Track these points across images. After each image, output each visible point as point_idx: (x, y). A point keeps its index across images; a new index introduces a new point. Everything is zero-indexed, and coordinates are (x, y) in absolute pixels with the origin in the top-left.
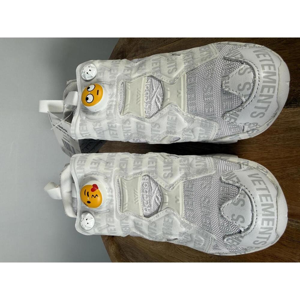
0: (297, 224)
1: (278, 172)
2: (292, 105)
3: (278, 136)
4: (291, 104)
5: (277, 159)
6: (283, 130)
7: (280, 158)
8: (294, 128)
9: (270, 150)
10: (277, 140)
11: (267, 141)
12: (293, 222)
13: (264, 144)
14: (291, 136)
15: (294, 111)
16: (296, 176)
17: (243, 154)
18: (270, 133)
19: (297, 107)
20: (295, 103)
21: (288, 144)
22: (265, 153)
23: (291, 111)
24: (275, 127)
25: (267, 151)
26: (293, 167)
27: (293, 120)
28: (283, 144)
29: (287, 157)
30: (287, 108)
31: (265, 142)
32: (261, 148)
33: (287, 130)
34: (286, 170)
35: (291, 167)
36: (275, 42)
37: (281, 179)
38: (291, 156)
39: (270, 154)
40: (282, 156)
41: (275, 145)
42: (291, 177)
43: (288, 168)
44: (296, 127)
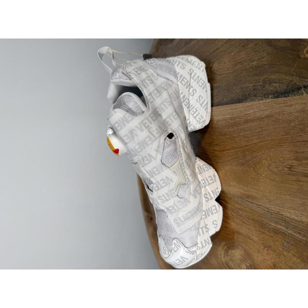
0: (251, 204)
1: (241, 159)
2: (248, 99)
3: (240, 127)
5: (240, 147)
6: (244, 122)
7: (242, 147)
9: (236, 140)
11: (235, 133)
14: (248, 127)
16: (251, 162)
19: (250, 102)
21: (246, 135)
22: (234, 143)
23: (247, 105)
24: (239, 119)
27: (248, 113)
28: (243, 134)
29: (245, 146)
31: (233, 133)
32: (231, 139)
33: (245, 122)
36: (237, 45)
37: (243, 165)
38: (248, 145)
39: (236, 143)
40: (243, 145)
41: (239, 135)
42: (248, 163)
43: (246, 156)
44: (250, 119)
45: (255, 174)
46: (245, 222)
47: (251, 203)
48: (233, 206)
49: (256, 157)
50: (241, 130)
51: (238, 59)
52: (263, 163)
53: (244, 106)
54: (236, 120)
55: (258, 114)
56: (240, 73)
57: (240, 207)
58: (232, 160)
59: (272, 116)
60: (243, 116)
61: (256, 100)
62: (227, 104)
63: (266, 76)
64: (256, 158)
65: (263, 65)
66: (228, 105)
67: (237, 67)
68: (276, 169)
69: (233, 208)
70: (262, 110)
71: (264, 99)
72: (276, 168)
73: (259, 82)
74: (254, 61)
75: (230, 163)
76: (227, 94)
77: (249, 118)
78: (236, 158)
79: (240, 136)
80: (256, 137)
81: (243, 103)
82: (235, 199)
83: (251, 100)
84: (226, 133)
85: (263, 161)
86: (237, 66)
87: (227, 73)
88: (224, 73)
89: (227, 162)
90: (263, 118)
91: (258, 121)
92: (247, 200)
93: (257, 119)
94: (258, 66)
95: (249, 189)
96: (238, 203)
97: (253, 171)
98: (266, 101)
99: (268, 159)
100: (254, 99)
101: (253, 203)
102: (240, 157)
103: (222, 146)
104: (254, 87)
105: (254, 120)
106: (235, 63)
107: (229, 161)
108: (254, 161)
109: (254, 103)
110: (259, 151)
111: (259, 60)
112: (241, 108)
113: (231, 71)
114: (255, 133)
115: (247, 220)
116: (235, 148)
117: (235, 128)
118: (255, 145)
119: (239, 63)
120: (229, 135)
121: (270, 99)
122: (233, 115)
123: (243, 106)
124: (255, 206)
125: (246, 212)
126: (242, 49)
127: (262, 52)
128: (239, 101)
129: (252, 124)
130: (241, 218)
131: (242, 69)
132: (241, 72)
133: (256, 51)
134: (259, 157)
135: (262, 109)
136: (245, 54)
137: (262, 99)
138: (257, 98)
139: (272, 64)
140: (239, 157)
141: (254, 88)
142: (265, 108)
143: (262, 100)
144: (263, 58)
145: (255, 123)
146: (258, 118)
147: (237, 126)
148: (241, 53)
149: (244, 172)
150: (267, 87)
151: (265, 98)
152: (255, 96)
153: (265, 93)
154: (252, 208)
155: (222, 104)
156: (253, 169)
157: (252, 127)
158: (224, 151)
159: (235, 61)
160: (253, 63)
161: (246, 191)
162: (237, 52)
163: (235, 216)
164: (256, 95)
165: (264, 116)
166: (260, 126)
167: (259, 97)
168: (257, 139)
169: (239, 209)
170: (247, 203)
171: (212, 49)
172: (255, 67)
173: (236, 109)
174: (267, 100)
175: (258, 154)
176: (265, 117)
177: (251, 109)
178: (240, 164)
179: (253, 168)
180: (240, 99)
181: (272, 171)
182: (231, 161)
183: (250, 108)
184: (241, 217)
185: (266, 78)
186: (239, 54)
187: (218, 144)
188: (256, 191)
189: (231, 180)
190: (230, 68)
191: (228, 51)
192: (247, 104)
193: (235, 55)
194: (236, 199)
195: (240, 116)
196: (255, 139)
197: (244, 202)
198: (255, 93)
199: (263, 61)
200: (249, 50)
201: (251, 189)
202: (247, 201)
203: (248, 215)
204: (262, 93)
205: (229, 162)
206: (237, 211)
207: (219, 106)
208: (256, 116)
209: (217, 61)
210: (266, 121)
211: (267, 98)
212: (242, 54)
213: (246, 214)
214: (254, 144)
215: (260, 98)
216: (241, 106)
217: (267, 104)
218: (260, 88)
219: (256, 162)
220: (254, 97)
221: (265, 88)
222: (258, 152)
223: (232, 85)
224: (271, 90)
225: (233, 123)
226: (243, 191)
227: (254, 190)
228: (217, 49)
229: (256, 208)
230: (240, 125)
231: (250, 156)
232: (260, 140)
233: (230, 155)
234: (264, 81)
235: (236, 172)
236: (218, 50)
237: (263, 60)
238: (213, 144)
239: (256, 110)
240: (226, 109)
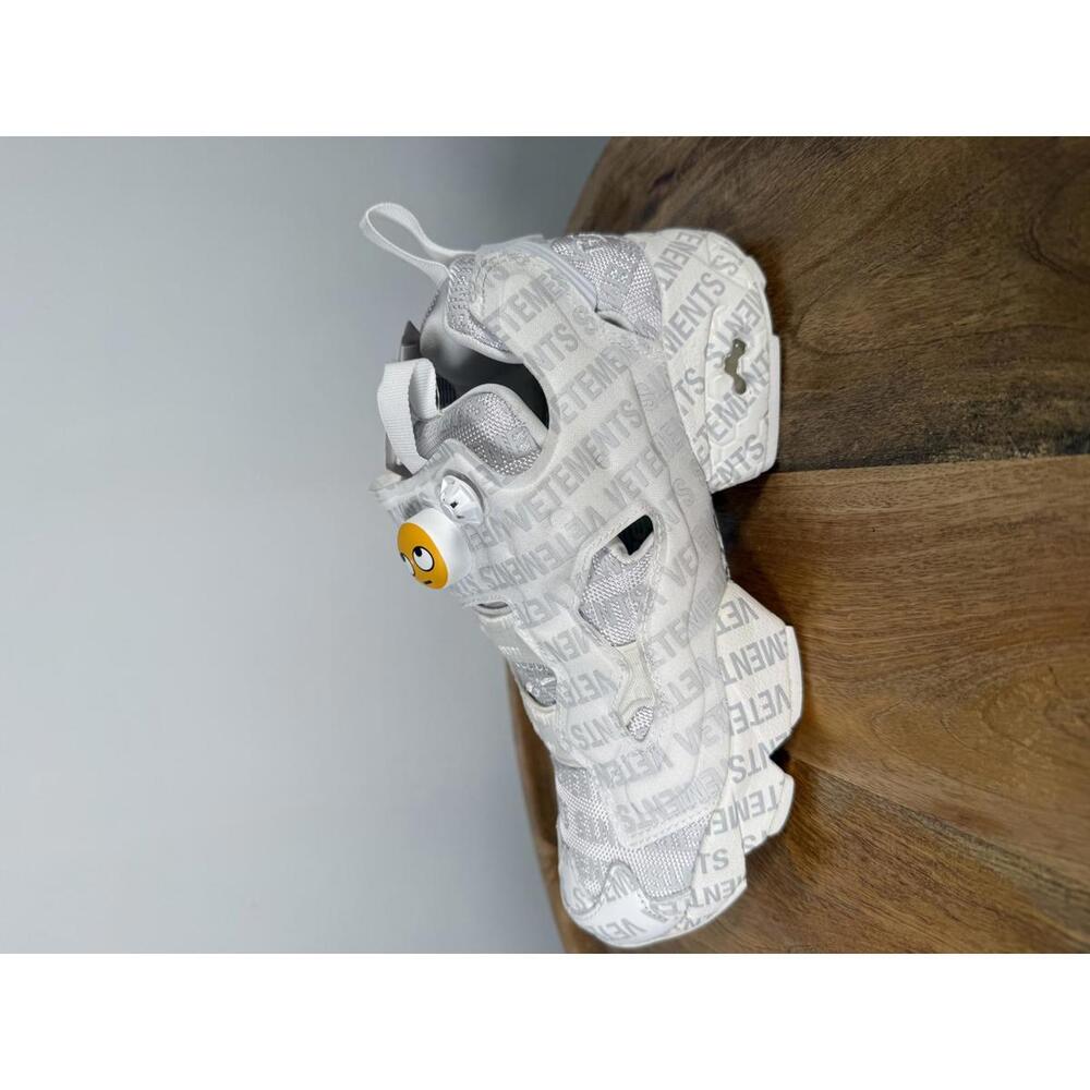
0: (980, 848)
1: (931, 672)
2: (950, 452)
3: (923, 553)
4: (948, 449)
5: (925, 629)
6: (936, 536)
7: (933, 628)
8: (958, 526)
9: (909, 601)
10: (922, 566)
11: (901, 572)
12: (970, 840)
13: (897, 580)
14: (953, 555)
15: (957, 472)
16: (970, 687)
17: (849, 612)
18: (907, 544)
19: (960, 460)
20: (955, 448)
21: (949, 582)
22: (898, 609)
23: (951, 472)
24: (915, 524)
25: (901, 605)
26: (963, 659)
27: (955, 501)
28: (938, 580)
29: (946, 626)
30: (939, 462)
31: (895, 572)
32: (888, 593)
33: (943, 535)
34: (947, 667)
35: (959, 657)
36: (898, 253)
37: (939, 696)
38: (956, 620)
39: (909, 612)
40: (936, 622)
41: (920, 582)
42: (960, 690)
43: (951, 662)
44: (964, 525)
45: (991, 733)
46: (957, 913)
47: (981, 843)
48: (903, 848)
49: (993, 671)
50: (925, 562)
51: (904, 304)
52: (1024, 694)
53: (937, 474)
54: (906, 524)
55: (996, 510)
56: (916, 353)
57: (931, 856)
58: (894, 672)
59: (1055, 518)
60: (932, 511)
61: (985, 455)
62: (865, 463)
63: (1021, 371)
64: (994, 674)
65: (1006, 329)
66: (869, 469)
67: (901, 332)
68: (1079, 723)
69: (903, 856)
70: (1009, 496)
71: (1016, 453)
72: (1082, 717)
73: (995, 392)
74: (971, 313)
75: (888, 685)
76: (862, 428)
77: (956, 521)
78: (911, 667)
79: (925, 585)
80: (990, 596)
81: (931, 465)
82: (911, 821)
83: (963, 456)
84: (867, 571)
85: (1021, 685)
86: (900, 326)
87: (859, 352)
88: (849, 349)
89: (873, 680)
90: (1017, 523)
91: (997, 534)
92: (964, 829)
93: (991, 526)
94: (986, 330)
95: (966, 788)
96: (924, 840)
97: (981, 723)
98: (1025, 462)
99: (1044, 679)
100: (977, 450)
101: (989, 846)
102: (927, 665)
103: (849, 618)
104: (974, 406)
105: (977, 530)
106: (891, 314)
107: (883, 675)
108: (985, 682)
109: (977, 466)
110: (1004, 648)
111: (988, 309)
112: (922, 483)
113: (875, 343)
114: (985, 577)
115: (964, 909)
116: (905, 630)
117: (903, 554)
118: (986, 624)
119: (910, 315)
120: (878, 579)
121: (1044, 455)
122: (889, 505)
123: (929, 475)
124: (997, 859)
125: (957, 878)
126: (917, 266)
127: (1002, 279)
128: (916, 456)
129: (970, 545)
130: (940, 899)
131: (919, 338)
132: (918, 349)
133: (978, 278)
134: (1005, 669)
135: (1009, 492)
136: (933, 286)
137: (1009, 452)
138: (987, 450)
139: (1045, 327)
140: (922, 666)
141: (973, 410)
142: (1024, 489)
143: (1008, 457)
144: (1006, 302)
145: (983, 542)
146: (995, 524)
147: (910, 549)
148: (914, 281)
149: (945, 721)
150: (1028, 411)
151: (1021, 450)
152: (981, 442)
153: (1021, 433)
154: (982, 863)
155: (846, 464)
156: (980, 715)
157: (969, 556)
158: (861, 636)
159: (893, 309)
160: (965, 320)
161: (955, 796)
162: (900, 277)
163: (915, 887)
164: (984, 438)
165: (1021, 519)
166: (1005, 553)
167: (996, 444)
168: (994, 600)
169: (930, 863)
170: (962, 841)
171: (797, 262)
172: (977, 334)
173: (902, 485)
174: (1031, 460)
175: (1001, 659)
176: (1024, 522)
177: (962, 490)
178: (927, 689)
179: (980, 710)
180: (915, 448)
181: (1062, 728)
182: (891, 677)
183: (961, 483)
184: (937, 893)
185: (1024, 379)
186: (905, 286)
187: (833, 608)
188: (999, 799)
189: (894, 748)
190: (871, 333)
191: (864, 271)
192: (946, 468)
193: (892, 286)
194: (916, 824)
195: (920, 510)
196: (984, 601)
197: (947, 838)
198: (980, 430)
199: (1006, 315)
200: (948, 272)
201: (976, 790)
202: (963, 835)
203: (969, 888)
204: (1010, 433)
205: (880, 680)
206: (922, 871)
207: (832, 468)
208: (984, 515)
209: (818, 306)
210: (1028, 537)
211: (1028, 451)
212: (920, 283)
213: (960, 882)
214: (980, 619)
215: (999, 448)
216: (924, 476)
217: (1032, 475)
218: (1001, 414)
219: (996, 688)
220: (974, 445)
221: (1020, 413)
222: (1002, 653)
223: (882, 397)
224: (1047, 422)
225: (894, 535)
226: (943, 797)
227: (988, 796)
228: (818, 264)
229: (1003, 865)
230: (920, 546)
231: (966, 665)
232: (1007, 607)
233: (882, 655)
234: (1014, 386)
235: (910, 719)
236: (822, 267)
237: (1007, 312)
238: (811, 605)
239: (987, 493)
240: (859, 481)
